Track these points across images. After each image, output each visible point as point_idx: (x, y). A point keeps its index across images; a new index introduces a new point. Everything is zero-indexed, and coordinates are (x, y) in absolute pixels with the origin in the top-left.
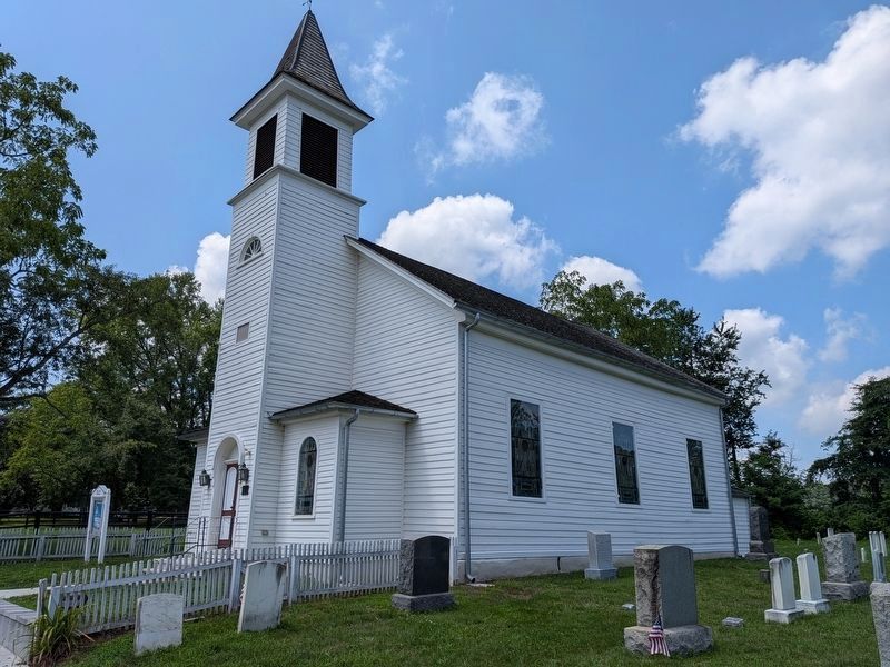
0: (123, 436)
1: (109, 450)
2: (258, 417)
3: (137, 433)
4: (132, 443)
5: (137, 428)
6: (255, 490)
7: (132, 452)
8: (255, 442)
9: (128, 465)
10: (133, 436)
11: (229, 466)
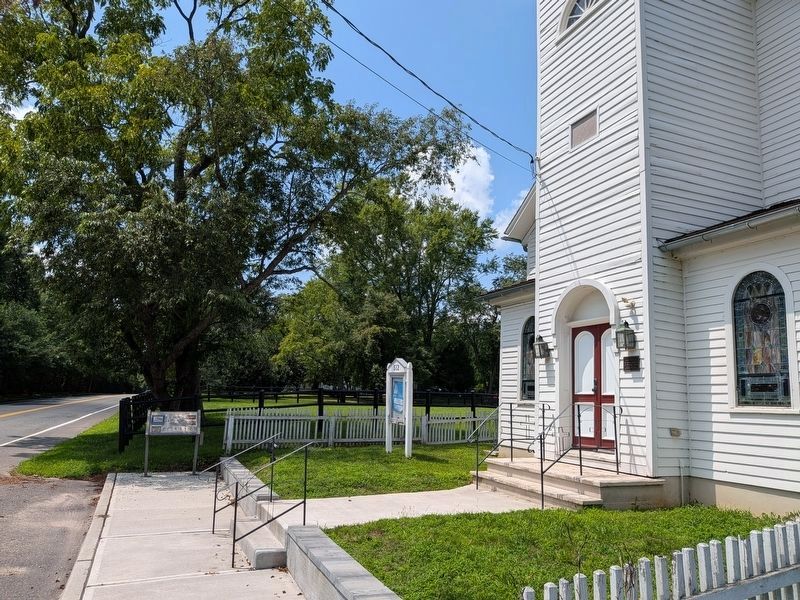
0: (367, 322)
1: (357, 336)
2: (644, 246)
3: (380, 320)
4: (377, 328)
5: (378, 315)
6: (654, 363)
7: (376, 336)
8: (645, 286)
9: (373, 347)
10: (377, 323)
11: (576, 332)
